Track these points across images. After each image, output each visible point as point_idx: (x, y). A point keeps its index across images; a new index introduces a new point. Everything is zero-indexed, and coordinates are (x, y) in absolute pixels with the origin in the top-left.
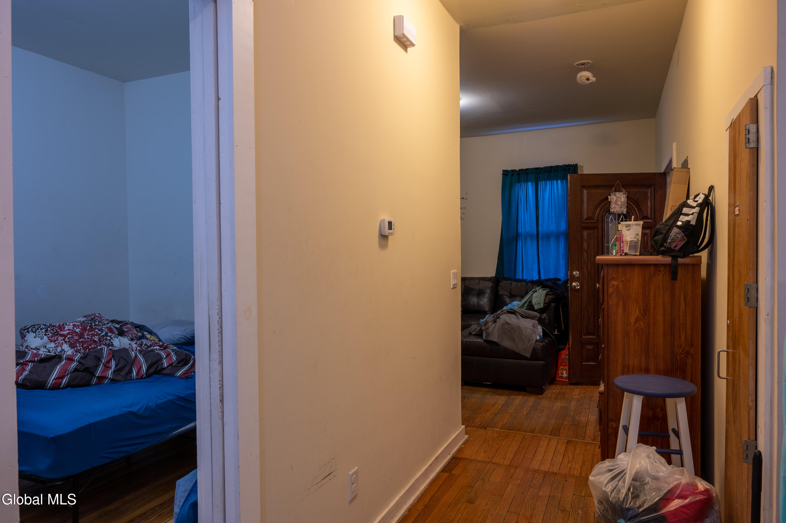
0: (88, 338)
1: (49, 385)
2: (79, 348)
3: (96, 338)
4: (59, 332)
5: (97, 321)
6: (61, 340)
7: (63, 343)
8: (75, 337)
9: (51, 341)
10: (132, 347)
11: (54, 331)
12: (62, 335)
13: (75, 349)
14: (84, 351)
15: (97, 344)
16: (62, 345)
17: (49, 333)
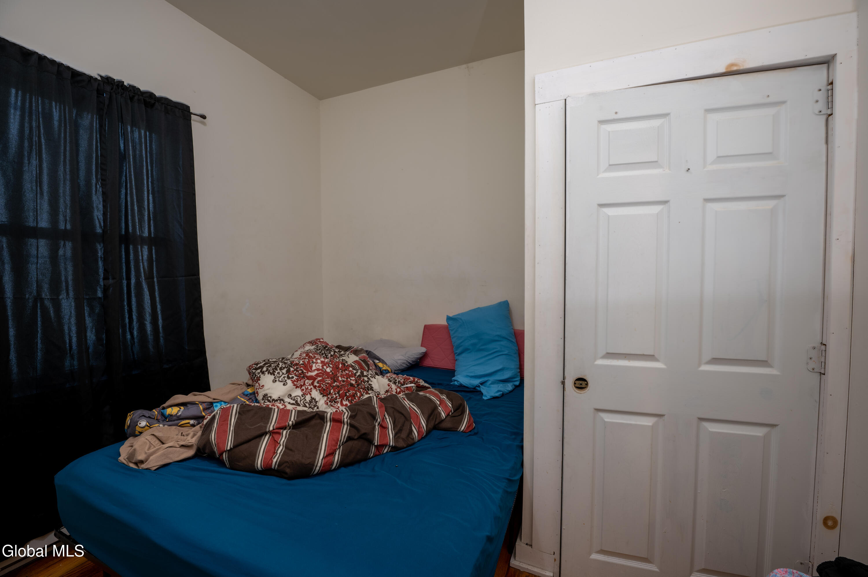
0: (343, 381)
1: (318, 468)
2: (334, 396)
3: (352, 380)
4: (305, 373)
5: (332, 351)
6: (309, 385)
7: (311, 389)
8: (326, 380)
9: (296, 388)
10: (392, 389)
11: (298, 372)
12: (309, 378)
13: (329, 398)
14: (340, 399)
15: (356, 389)
16: (311, 391)
17: (293, 375)
